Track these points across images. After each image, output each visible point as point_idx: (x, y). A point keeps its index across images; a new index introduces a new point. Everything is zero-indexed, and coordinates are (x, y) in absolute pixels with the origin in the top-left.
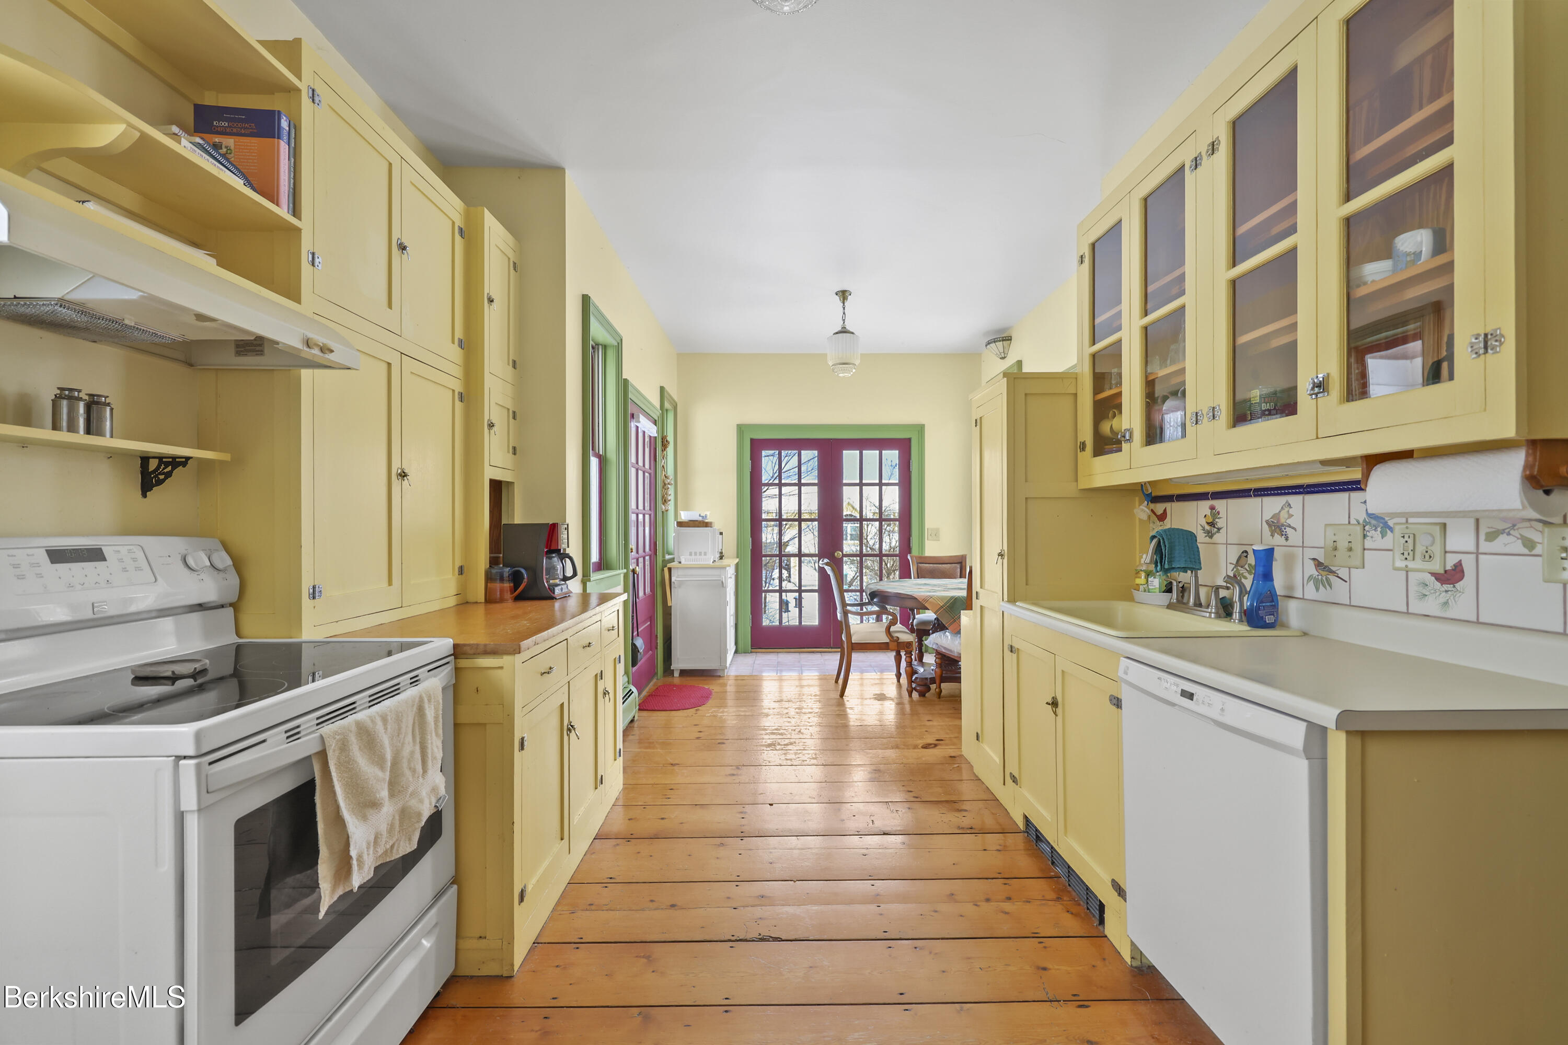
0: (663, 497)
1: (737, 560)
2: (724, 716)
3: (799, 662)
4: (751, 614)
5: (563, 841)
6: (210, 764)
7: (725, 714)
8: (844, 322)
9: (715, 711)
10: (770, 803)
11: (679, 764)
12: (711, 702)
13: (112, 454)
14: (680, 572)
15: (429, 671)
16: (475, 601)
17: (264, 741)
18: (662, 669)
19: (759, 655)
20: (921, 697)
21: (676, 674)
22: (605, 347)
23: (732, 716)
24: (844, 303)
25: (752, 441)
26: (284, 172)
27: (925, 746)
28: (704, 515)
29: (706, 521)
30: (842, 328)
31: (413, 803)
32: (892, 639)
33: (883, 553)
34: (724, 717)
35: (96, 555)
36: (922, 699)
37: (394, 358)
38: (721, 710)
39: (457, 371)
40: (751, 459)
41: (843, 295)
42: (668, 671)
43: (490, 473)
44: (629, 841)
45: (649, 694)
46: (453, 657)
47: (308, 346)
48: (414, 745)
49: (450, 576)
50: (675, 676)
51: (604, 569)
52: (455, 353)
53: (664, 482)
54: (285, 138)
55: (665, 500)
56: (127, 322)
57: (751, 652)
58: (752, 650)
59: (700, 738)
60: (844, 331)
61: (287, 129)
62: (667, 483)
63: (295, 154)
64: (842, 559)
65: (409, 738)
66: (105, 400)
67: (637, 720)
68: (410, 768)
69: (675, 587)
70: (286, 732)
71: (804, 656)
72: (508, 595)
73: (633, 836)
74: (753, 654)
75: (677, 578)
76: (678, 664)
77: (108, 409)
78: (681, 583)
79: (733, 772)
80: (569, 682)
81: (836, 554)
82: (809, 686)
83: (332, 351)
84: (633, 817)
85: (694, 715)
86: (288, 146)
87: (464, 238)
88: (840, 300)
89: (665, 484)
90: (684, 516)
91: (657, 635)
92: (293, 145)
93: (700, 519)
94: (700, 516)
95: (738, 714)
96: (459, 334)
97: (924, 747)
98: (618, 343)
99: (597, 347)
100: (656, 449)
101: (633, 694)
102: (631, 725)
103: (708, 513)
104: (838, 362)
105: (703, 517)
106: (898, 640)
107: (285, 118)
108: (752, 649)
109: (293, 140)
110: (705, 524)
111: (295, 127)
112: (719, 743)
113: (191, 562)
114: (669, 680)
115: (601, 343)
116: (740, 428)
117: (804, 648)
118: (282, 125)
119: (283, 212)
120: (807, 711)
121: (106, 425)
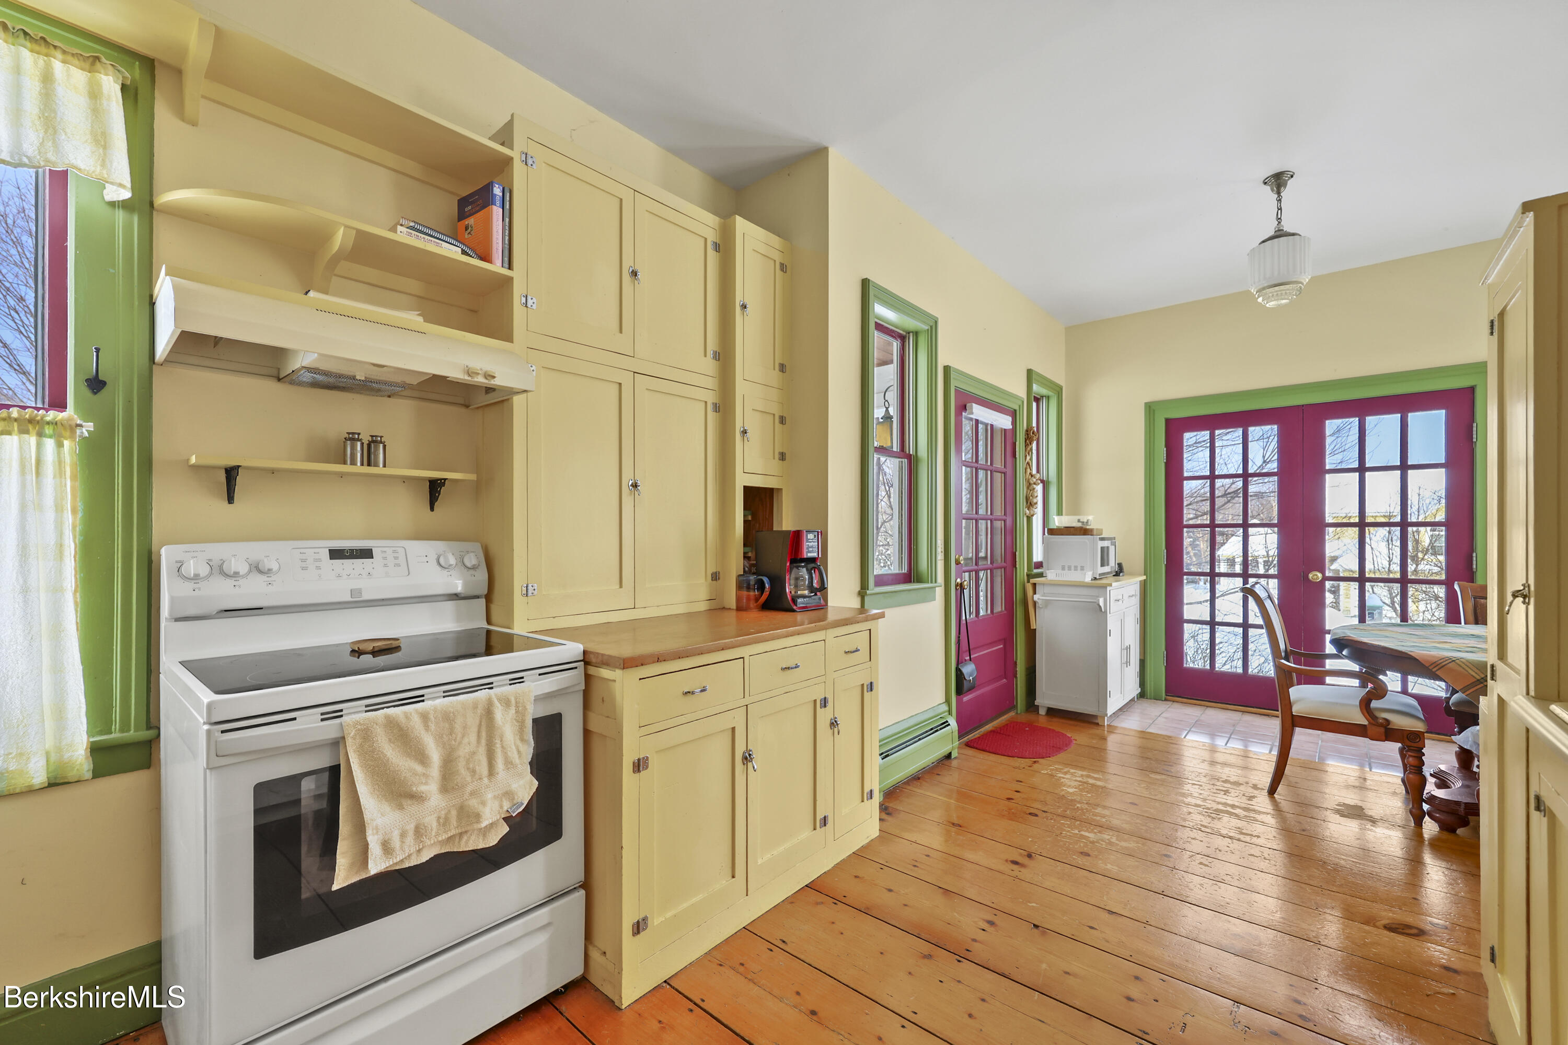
0: (1027, 499)
1: (1144, 578)
2: (1064, 778)
3: (1234, 726)
4: (1166, 650)
5: (734, 879)
6: (223, 732)
7: (1068, 776)
8: (1279, 223)
9: (1057, 769)
10: (1036, 923)
11: (960, 826)
12: (1062, 756)
13: (405, 480)
14: (1047, 590)
15: (540, 675)
16: (728, 607)
17: (295, 719)
18: (1024, 703)
19: (1176, 705)
20: (1445, 833)
21: (1042, 712)
22: (916, 334)
23: (1076, 781)
24: (1279, 193)
25: (1168, 422)
26: (497, 232)
27: (1394, 926)
28: (1085, 521)
29: (1088, 527)
30: (1275, 232)
31: (473, 803)
32: (1372, 721)
33: (1367, 575)
34: (1063, 780)
35: (366, 554)
36: (1446, 835)
37: (626, 379)
38: (1066, 770)
39: (711, 383)
40: (1167, 445)
41: (1278, 181)
42: (1031, 706)
43: (742, 480)
44: (835, 904)
45: (994, 729)
46: (583, 663)
47: (469, 375)
48: (478, 747)
49: (702, 581)
50: (1040, 713)
51: (914, 582)
52: (709, 366)
53: (1028, 481)
54: (498, 203)
55: (1030, 503)
56: (358, 377)
57: (1166, 700)
58: (1168, 697)
59: (1012, 799)
60: (1280, 234)
61: (501, 194)
62: (1032, 482)
63: (508, 215)
64: (1321, 584)
65: (473, 737)
66: (381, 439)
67: (955, 758)
68: (468, 769)
69: (1039, 607)
70: (322, 714)
71: (1248, 718)
72: (752, 604)
73: (844, 900)
74: (1169, 703)
75: (1043, 596)
76: (1044, 700)
77: (381, 445)
78: (1047, 603)
79: (1019, 859)
80: (747, 705)
81: (1310, 576)
82: (1225, 764)
83: (494, 377)
84: (860, 876)
85: (1026, 767)
86: (502, 210)
87: (719, 252)
88: (1272, 190)
89: (1030, 484)
90: (1057, 521)
91: (1016, 662)
92: (508, 207)
93: (1079, 525)
94: (1079, 521)
95: (1085, 780)
96: (712, 345)
97: (1390, 928)
98: (931, 327)
99: (907, 335)
100: (1015, 443)
101: (949, 727)
102: (946, 762)
103: (1090, 518)
104: (1266, 285)
105: (1083, 522)
106: (1389, 724)
107: (497, 186)
108: (1166, 695)
109: (508, 203)
110: (1082, 532)
111: (508, 191)
112: (1030, 814)
113: (442, 561)
114: (1031, 717)
115: (911, 330)
116: (1150, 407)
117: (1253, 707)
118: (494, 192)
119: (496, 267)
120: (1193, 801)
121: (379, 458)
